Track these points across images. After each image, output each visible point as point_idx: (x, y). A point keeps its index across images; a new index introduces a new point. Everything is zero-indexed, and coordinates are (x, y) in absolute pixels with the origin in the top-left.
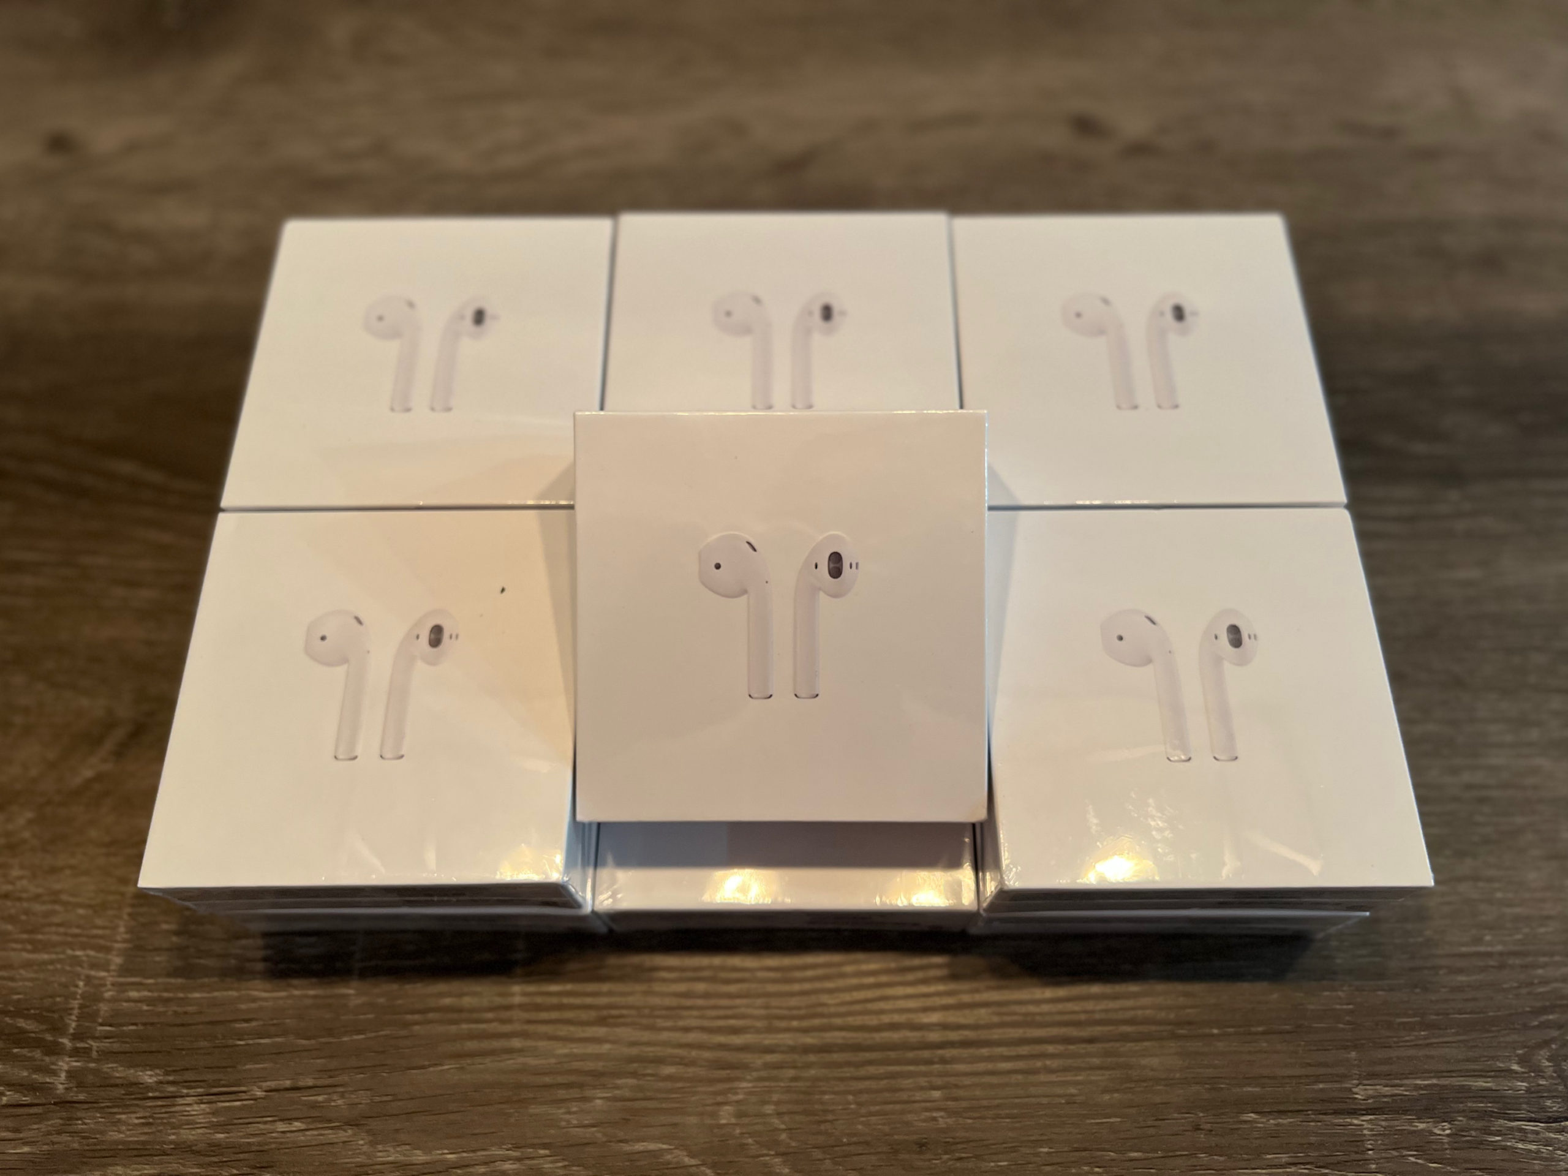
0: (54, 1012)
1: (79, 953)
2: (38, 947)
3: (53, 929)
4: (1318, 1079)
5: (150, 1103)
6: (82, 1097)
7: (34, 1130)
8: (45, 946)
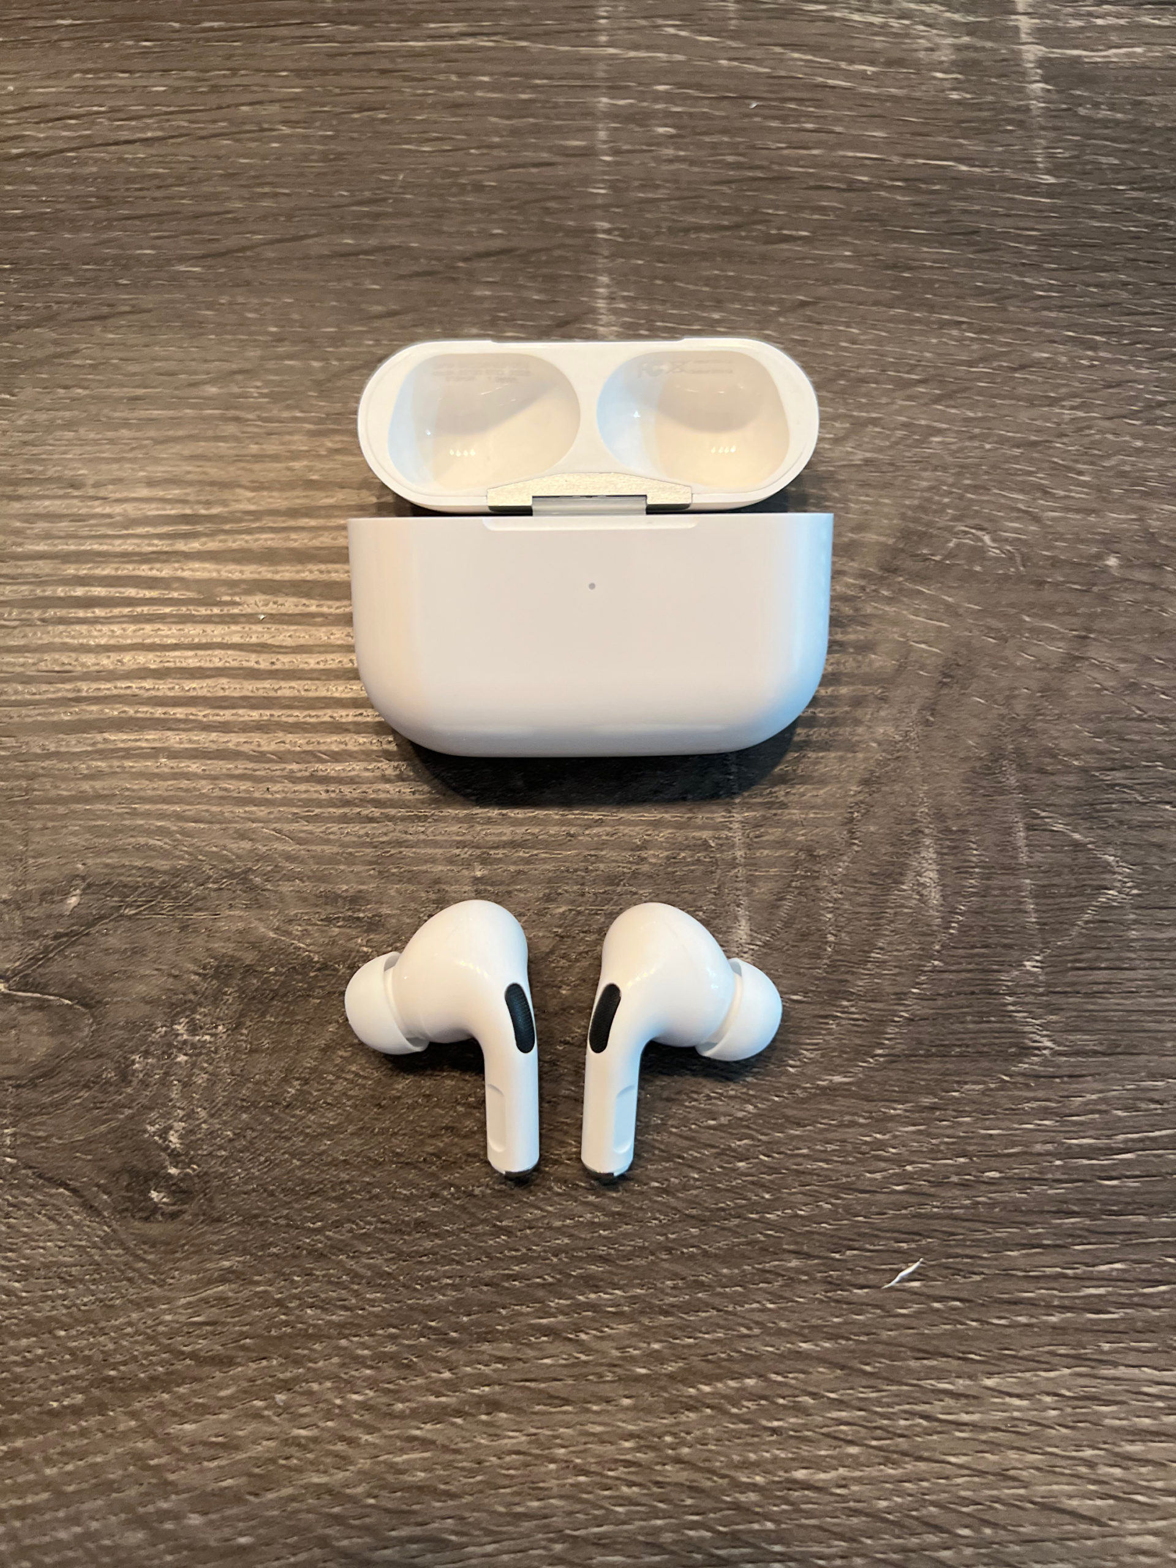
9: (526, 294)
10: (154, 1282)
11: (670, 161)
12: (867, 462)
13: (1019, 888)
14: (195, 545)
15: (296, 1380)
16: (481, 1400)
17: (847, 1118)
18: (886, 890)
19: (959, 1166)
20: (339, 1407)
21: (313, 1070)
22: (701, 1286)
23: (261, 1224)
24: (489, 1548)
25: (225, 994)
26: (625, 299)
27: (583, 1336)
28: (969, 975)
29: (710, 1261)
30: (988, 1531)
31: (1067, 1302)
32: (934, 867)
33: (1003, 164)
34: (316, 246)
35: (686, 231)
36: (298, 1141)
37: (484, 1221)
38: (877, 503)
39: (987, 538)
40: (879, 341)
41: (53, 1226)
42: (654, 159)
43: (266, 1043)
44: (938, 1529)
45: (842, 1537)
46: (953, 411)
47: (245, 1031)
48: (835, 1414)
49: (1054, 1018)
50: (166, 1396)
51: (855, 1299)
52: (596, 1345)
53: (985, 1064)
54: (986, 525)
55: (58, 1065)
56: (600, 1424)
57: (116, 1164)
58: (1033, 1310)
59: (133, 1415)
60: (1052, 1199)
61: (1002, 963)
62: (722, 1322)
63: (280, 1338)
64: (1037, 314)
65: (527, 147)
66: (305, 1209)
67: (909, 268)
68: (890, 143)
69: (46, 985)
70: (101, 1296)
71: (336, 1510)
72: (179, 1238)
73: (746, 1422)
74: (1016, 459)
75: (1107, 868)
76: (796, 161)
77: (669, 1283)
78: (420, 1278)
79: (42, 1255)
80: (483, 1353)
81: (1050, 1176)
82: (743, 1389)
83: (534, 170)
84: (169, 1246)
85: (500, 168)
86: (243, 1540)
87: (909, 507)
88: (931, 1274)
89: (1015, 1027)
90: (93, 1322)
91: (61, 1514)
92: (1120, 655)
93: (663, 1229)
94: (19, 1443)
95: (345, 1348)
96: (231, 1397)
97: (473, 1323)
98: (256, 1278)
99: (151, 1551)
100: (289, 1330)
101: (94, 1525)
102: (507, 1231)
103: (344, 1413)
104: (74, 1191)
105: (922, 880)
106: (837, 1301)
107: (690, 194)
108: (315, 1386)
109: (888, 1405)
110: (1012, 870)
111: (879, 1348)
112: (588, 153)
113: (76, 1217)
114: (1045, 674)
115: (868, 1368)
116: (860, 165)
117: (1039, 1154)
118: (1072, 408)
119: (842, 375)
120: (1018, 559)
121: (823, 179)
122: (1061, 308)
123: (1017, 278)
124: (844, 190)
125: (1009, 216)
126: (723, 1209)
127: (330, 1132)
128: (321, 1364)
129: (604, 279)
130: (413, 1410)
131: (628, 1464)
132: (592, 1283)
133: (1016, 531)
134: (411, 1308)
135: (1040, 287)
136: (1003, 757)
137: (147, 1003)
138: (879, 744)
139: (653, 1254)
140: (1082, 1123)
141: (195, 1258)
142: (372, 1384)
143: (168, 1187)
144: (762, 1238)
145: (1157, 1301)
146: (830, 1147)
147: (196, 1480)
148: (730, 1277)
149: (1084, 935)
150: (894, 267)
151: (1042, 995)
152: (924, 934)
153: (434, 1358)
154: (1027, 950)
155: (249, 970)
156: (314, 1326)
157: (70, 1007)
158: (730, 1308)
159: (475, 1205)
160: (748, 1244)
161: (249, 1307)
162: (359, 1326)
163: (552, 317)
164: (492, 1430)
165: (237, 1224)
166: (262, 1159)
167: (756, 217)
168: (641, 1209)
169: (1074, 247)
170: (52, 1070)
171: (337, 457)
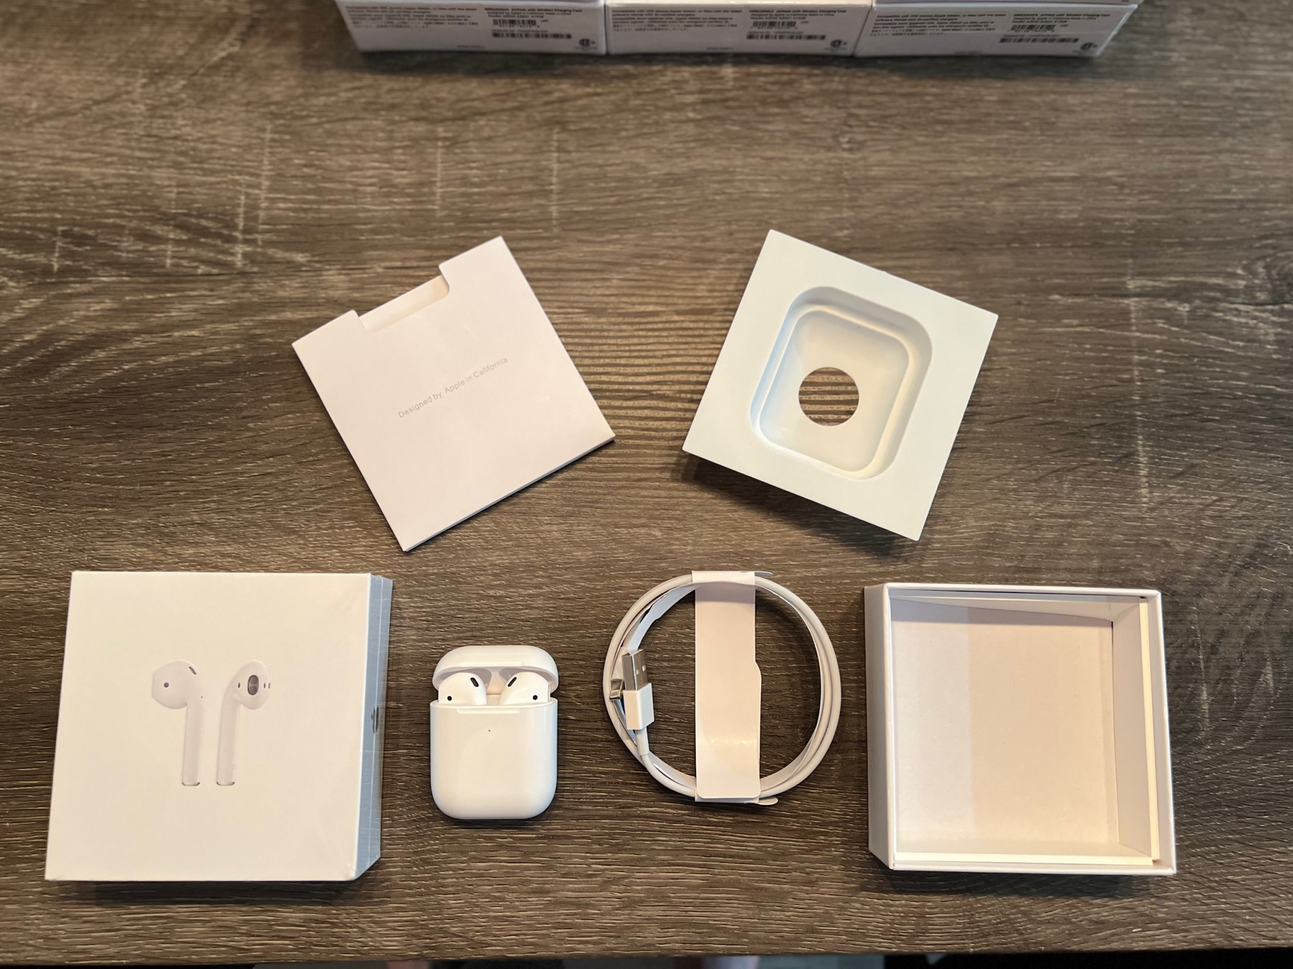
0: (225, 215)
1: (237, 177)
2: (206, 172)
3: (216, 161)
4: (1104, 275)
5: (305, 274)
6: (256, 269)
7: (225, 289)
8: (212, 172)
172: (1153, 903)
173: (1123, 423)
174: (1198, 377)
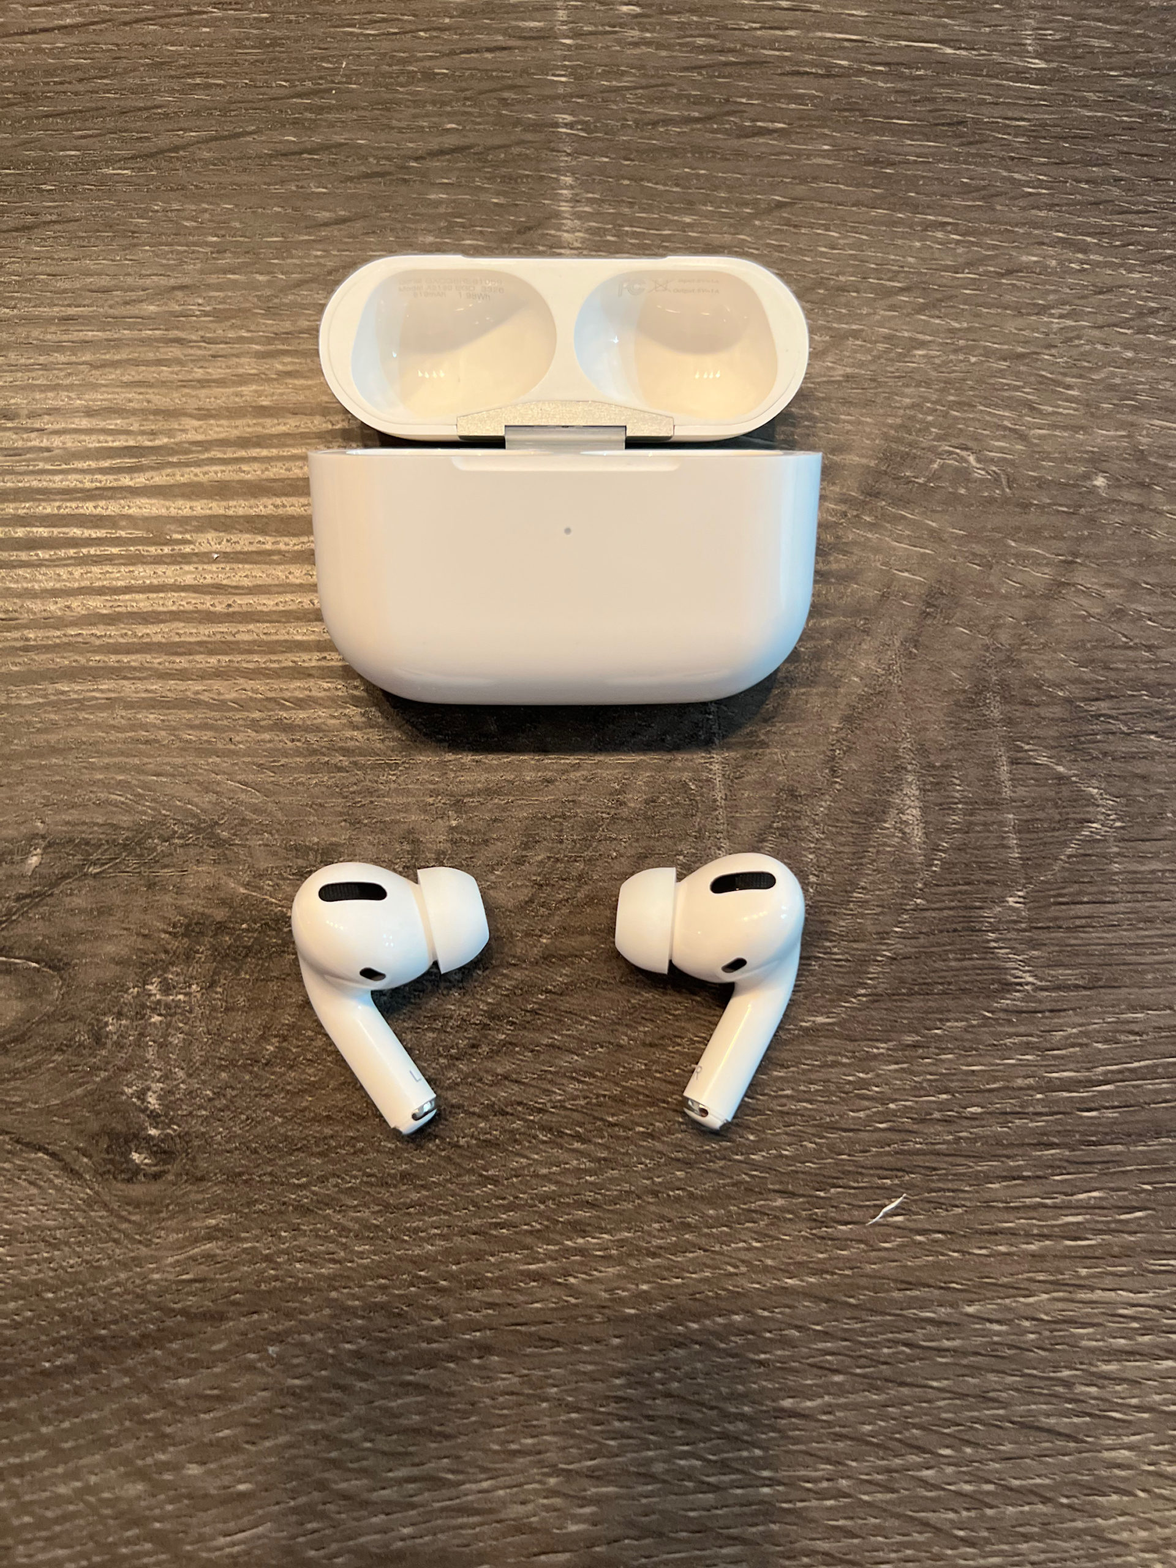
9: (483, 197)
10: (140, 1242)
11: (636, 44)
12: (848, 377)
13: (1002, 824)
14: (140, 480)
15: (288, 1332)
16: (472, 1345)
17: (830, 1058)
18: (868, 828)
19: (941, 1103)
20: (333, 1356)
21: (292, 1027)
22: (688, 1227)
23: (246, 1182)
24: (485, 1485)
25: (197, 952)
26: (590, 201)
27: (572, 1280)
28: (951, 913)
29: (696, 1204)
30: (968, 1450)
31: (1045, 1231)
32: (917, 803)
33: (991, 47)
34: (257, 144)
35: (655, 124)
36: (279, 1098)
37: (471, 1171)
38: (860, 423)
39: (972, 459)
40: (859, 246)
41: (34, 1191)
42: (619, 42)
43: (241, 1001)
44: (922, 1450)
45: (828, 1461)
46: (937, 321)
47: (219, 990)
48: (820, 1345)
49: (1036, 953)
50: (158, 1352)
51: (840, 1235)
52: (585, 1288)
53: (968, 1001)
54: (970, 444)
55: (29, 1029)
56: (590, 1363)
57: (94, 1126)
58: (1013, 1240)
59: (127, 1372)
60: (1033, 1132)
61: (984, 900)
62: (709, 1262)
63: (269, 1292)
64: (1026, 214)
65: (480, 29)
66: (291, 1165)
67: (892, 164)
68: (871, 22)
69: (11, 948)
70: (88, 1258)
71: (334, 1455)
72: (164, 1197)
73: (733, 1356)
74: (1002, 373)
75: (1090, 801)
76: (771, 44)
77: (656, 1226)
78: (408, 1229)
79: (25, 1220)
80: (473, 1299)
81: (1031, 1109)
82: (731, 1324)
83: (489, 55)
84: (153, 1207)
85: (452, 53)
86: (242, 1487)
87: (891, 426)
88: (914, 1208)
89: (997, 963)
90: (80, 1283)
91: (60, 1470)
92: (1105, 580)
93: (649, 1173)
94: (13, 1404)
95: (336, 1300)
96: (223, 1351)
97: (461, 1271)
98: (243, 1235)
99: (153, 1501)
100: (278, 1284)
101: (93, 1479)
102: (495, 1181)
103: (337, 1362)
104: (53, 1155)
105: (904, 818)
106: (823, 1238)
107: (660, 81)
108: (307, 1338)
109: (872, 1335)
110: (994, 805)
111: (863, 1281)
112: (545, 36)
113: (57, 1181)
114: (1029, 601)
115: (852, 1301)
116: (838, 48)
117: (1021, 1089)
118: (1061, 317)
119: (820, 283)
120: (1004, 482)
121: (797, 64)
122: (1050, 207)
123: (1005, 174)
124: (822, 76)
125: (997, 104)
126: (708, 1152)
127: (311, 1088)
128: (312, 1316)
129: (568, 180)
130: (405, 1357)
131: (618, 1399)
132: (579, 1228)
133: (1001, 450)
134: (400, 1259)
135: (1028, 184)
136: (987, 689)
137: (117, 964)
138: (862, 679)
139: (639, 1198)
140: (1062, 1057)
141: (181, 1217)
142: (364, 1333)
143: (149, 1148)
144: (747, 1179)
145: (1133, 1227)
146: (813, 1087)
147: (193, 1432)
148: (717, 1218)
149: (1068, 870)
150: (876, 162)
151: (1025, 930)
152: (907, 873)
153: (427, 1307)
154: (1009, 887)
155: (221, 927)
156: (304, 1280)
157: (38, 970)
158: (717, 1248)
159: (461, 1156)
160: (734, 1185)
161: (238, 1263)
162: (348, 1277)
163: (513, 223)
164: (484, 1373)
165: (222, 1182)
166: (243, 1117)
167: (727, 108)
168: (627, 1154)
169: (1065, 139)
170: (24, 1034)
171: (289, 381)
172: (552, 1493)
173: (521, 143)
174: (730, 23)
